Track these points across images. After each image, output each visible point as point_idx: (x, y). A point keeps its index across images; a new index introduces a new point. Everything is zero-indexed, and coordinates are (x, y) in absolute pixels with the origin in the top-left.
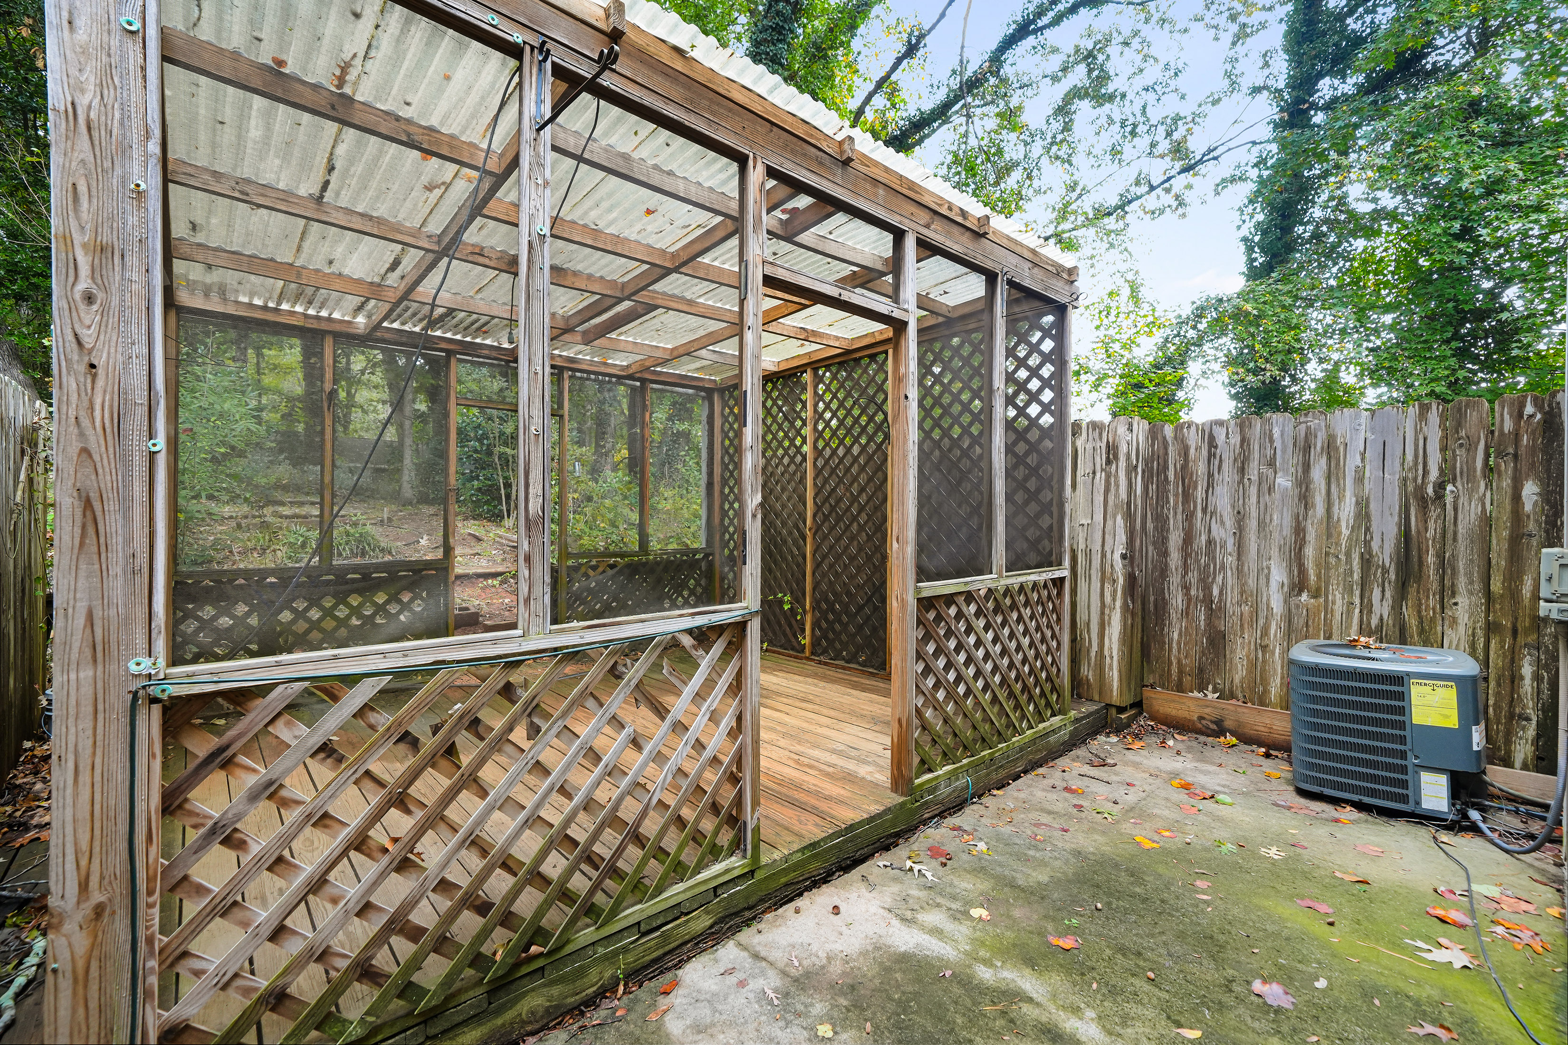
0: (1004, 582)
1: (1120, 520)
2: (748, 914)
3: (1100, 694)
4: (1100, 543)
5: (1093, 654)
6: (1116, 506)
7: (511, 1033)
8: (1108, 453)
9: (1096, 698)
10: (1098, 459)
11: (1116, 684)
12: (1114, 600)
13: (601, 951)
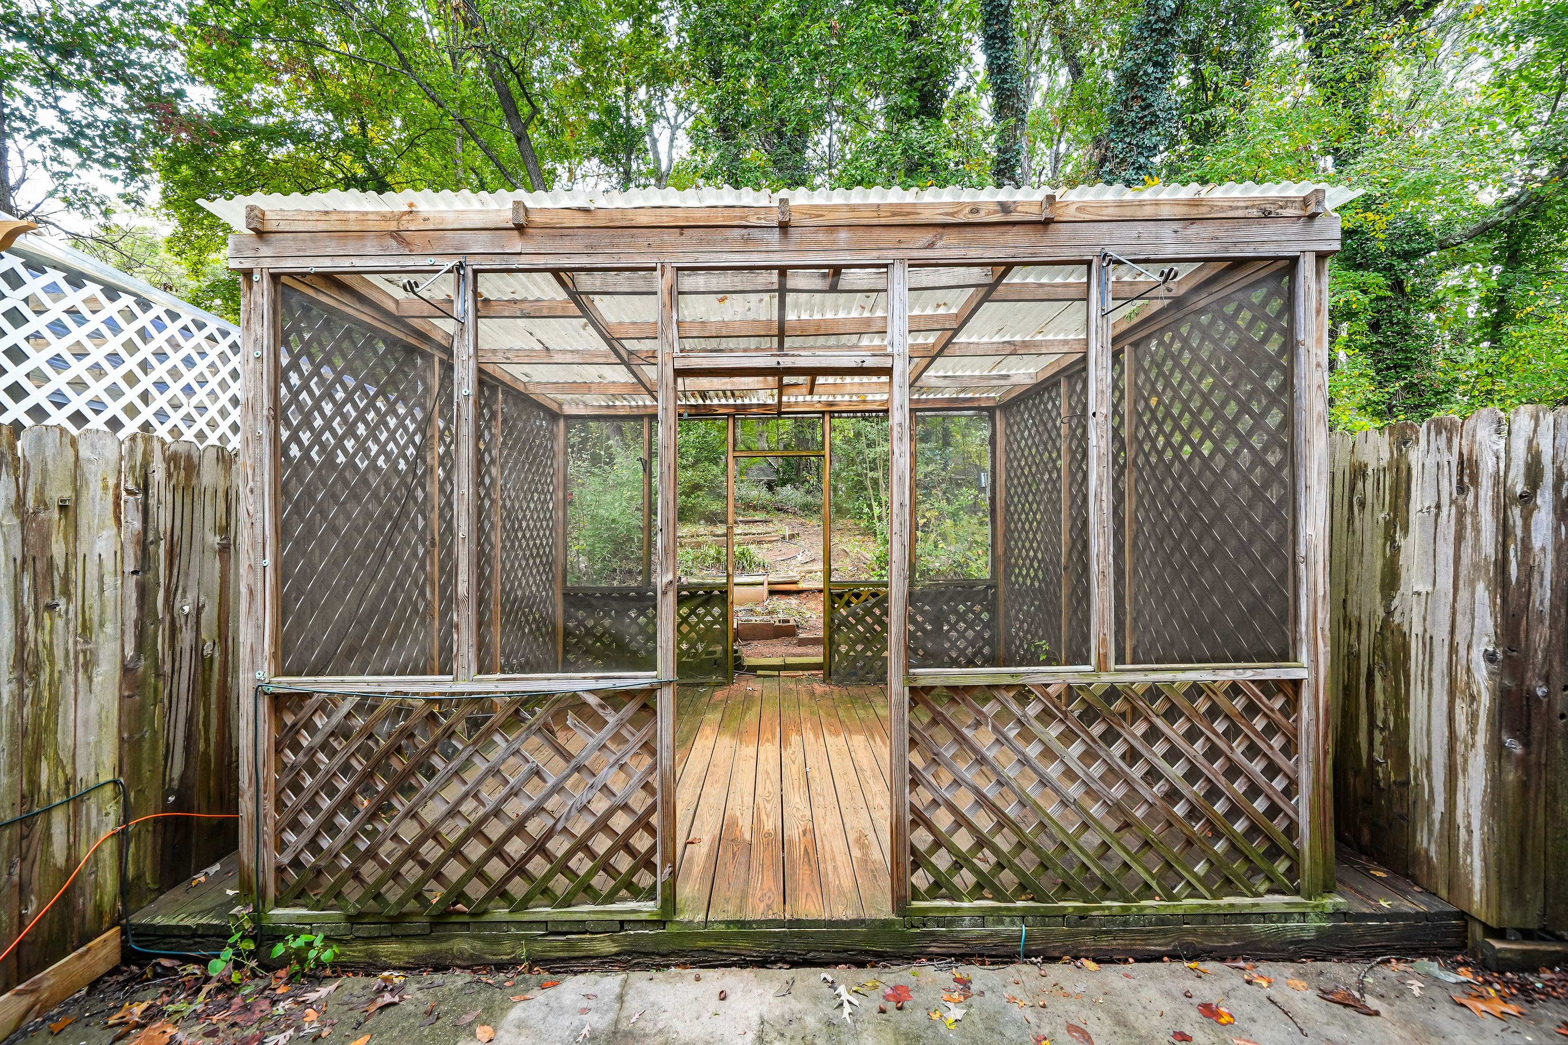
0: (1107, 678)
1: (1482, 591)
2: (658, 960)
3: (1450, 889)
4: (1447, 628)
5: (1437, 816)
6: (1476, 566)
7: (446, 958)
8: (1461, 473)
9: (1443, 893)
10: (1445, 484)
11: (1478, 882)
12: (1473, 731)
13: (513, 931)
